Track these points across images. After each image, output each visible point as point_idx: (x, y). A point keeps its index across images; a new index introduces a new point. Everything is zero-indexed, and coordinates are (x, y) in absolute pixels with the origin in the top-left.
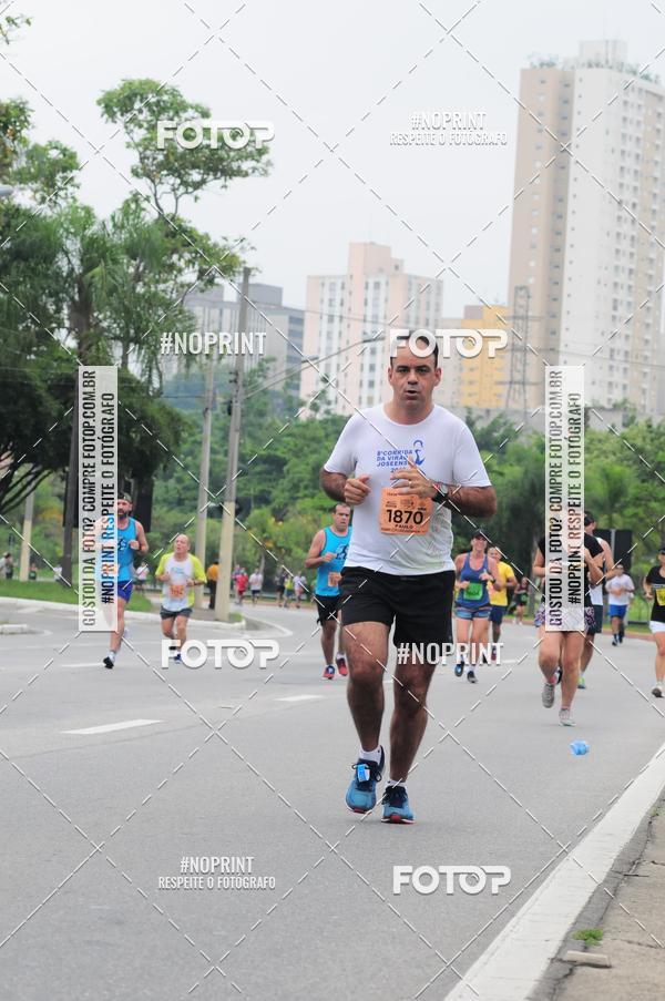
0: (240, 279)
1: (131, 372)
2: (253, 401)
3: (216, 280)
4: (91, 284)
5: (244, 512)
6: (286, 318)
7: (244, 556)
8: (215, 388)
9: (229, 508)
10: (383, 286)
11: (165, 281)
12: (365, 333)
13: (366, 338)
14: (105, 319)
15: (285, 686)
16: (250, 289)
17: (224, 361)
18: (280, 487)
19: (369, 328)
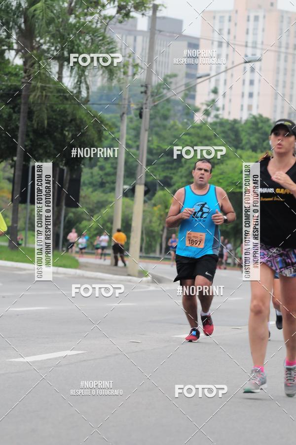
0: (150, 13)
1: (66, 85)
2: (159, 108)
3: (132, 14)
4: (33, 16)
5: (151, 193)
6: (185, 44)
7: (151, 226)
8: (129, 98)
9: (140, 190)
10: (261, 19)
11: (92, 14)
12: (246, 56)
13: (247, 59)
14: (45, 43)
15: (181, 326)
16: (157, 20)
17: (136, 77)
18: (179, 174)
19: (249, 52)
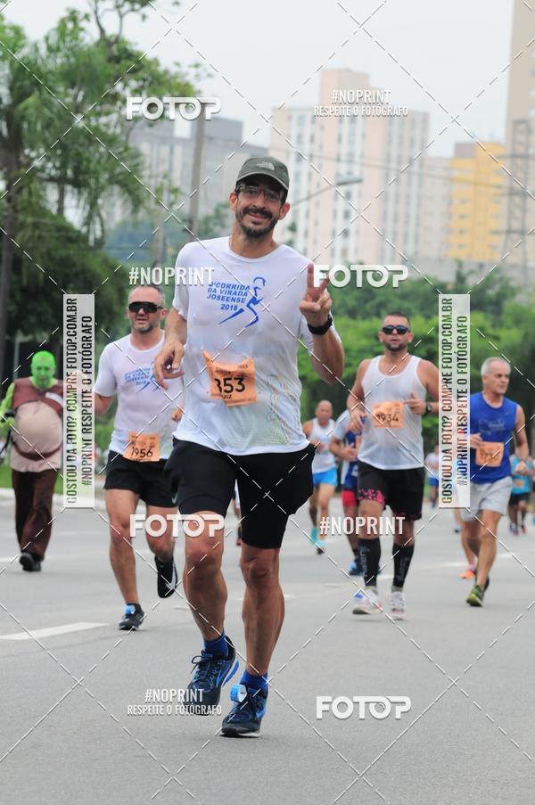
1: (69, 220)
4: (23, 117)
12: (339, 175)
13: (341, 180)
14: (38, 157)
16: (207, 123)
17: (175, 207)
19: (343, 168)
